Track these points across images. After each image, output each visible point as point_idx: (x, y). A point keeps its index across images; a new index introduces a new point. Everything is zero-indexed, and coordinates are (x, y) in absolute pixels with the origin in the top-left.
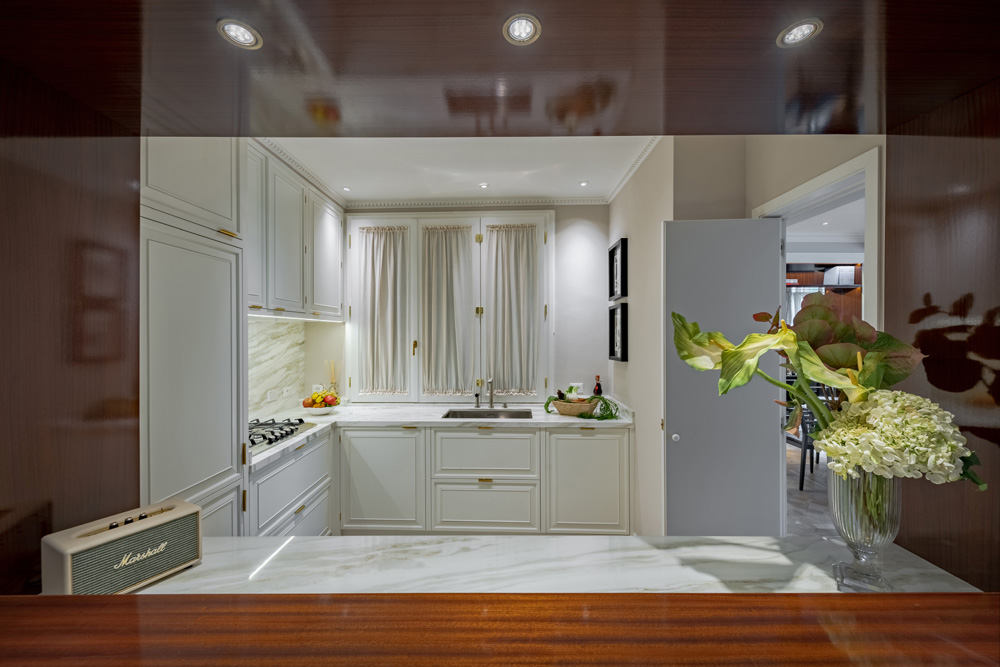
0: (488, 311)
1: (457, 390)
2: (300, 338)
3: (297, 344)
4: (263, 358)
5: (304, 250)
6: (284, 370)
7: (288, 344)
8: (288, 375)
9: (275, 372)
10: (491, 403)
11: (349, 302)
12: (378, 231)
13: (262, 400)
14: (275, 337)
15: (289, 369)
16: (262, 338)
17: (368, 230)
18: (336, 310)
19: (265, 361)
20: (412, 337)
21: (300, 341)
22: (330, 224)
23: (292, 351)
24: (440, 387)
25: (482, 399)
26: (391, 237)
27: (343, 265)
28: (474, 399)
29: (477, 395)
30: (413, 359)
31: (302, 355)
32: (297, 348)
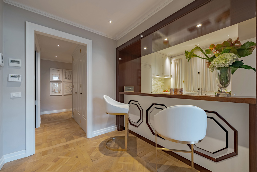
0: (201, 73)
1: (193, 91)
2: (164, 81)
3: (163, 82)
5: (162, 66)
7: (161, 82)
9: (159, 86)
10: (202, 94)
11: (171, 74)
12: (176, 60)
13: (157, 91)
14: (159, 81)
15: (161, 86)
16: (157, 81)
17: (175, 60)
18: (169, 76)
19: (157, 84)
20: (183, 80)
22: (167, 61)
23: (162, 83)
24: (189, 90)
26: (179, 61)
27: (170, 67)
29: (198, 92)
30: (184, 84)
31: (164, 84)
32: (163, 83)
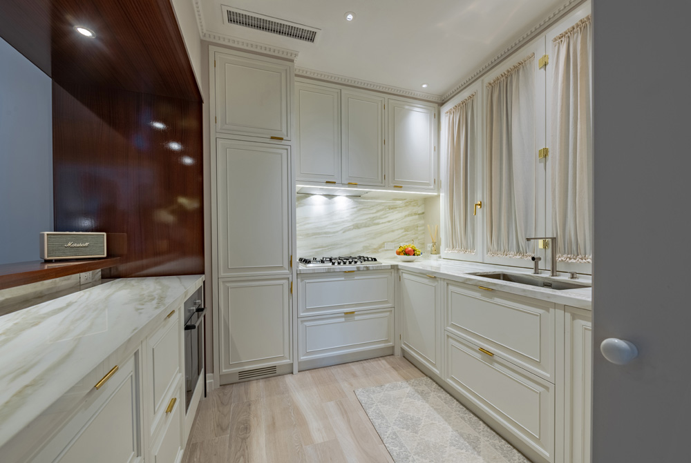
0: (553, 151)
1: (518, 252)
2: (418, 209)
3: (416, 214)
4: (381, 221)
5: (383, 142)
6: (400, 231)
7: (406, 213)
8: (406, 235)
9: (393, 231)
10: (554, 271)
11: (441, 177)
13: (380, 248)
14: (392, 208)
15: (407, 231)
16: (380, 208)
19: (382, 223)
20: (478, 198)
21: (420, 212)
23: (410, 218)
25: (541, 265)
26: (463, 111)
28: (532, 264)
29: (533, 258)
31: (421, 222)
32: (416, 217)
